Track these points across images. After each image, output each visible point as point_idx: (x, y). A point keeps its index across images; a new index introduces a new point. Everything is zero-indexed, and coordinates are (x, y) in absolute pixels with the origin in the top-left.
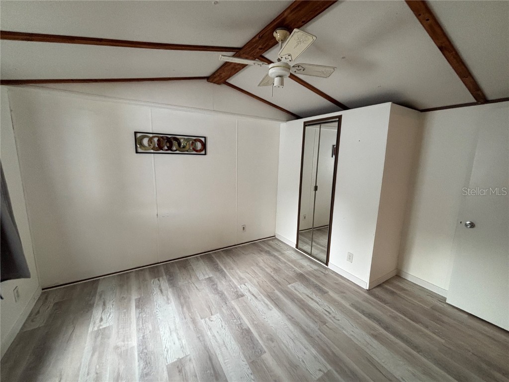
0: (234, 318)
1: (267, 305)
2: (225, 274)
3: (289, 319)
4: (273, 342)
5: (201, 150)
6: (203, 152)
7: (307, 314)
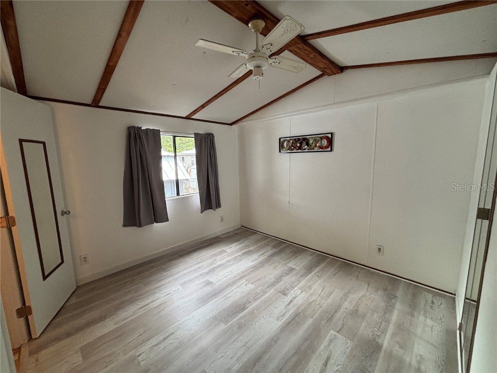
0: (254, 296)
1: (283, 315)
2: (307, 276)
3: (272, 339)
4: (238, 328)
5: (327, 147)
6: (329, 149)
7: (290, 358)
